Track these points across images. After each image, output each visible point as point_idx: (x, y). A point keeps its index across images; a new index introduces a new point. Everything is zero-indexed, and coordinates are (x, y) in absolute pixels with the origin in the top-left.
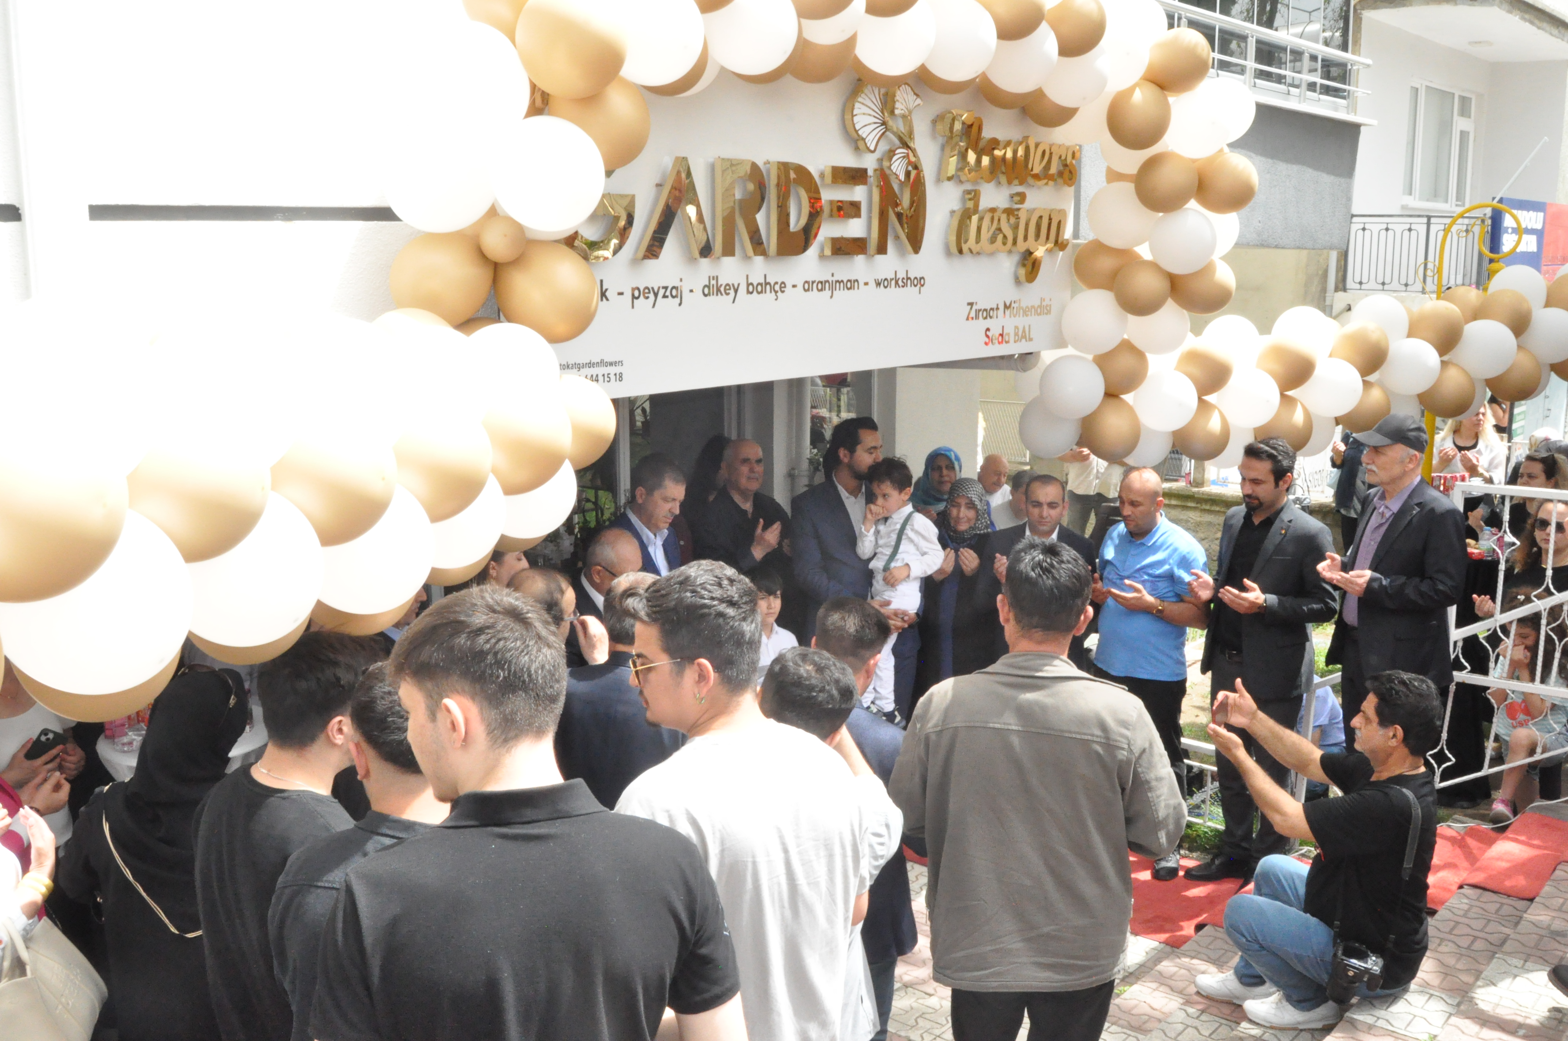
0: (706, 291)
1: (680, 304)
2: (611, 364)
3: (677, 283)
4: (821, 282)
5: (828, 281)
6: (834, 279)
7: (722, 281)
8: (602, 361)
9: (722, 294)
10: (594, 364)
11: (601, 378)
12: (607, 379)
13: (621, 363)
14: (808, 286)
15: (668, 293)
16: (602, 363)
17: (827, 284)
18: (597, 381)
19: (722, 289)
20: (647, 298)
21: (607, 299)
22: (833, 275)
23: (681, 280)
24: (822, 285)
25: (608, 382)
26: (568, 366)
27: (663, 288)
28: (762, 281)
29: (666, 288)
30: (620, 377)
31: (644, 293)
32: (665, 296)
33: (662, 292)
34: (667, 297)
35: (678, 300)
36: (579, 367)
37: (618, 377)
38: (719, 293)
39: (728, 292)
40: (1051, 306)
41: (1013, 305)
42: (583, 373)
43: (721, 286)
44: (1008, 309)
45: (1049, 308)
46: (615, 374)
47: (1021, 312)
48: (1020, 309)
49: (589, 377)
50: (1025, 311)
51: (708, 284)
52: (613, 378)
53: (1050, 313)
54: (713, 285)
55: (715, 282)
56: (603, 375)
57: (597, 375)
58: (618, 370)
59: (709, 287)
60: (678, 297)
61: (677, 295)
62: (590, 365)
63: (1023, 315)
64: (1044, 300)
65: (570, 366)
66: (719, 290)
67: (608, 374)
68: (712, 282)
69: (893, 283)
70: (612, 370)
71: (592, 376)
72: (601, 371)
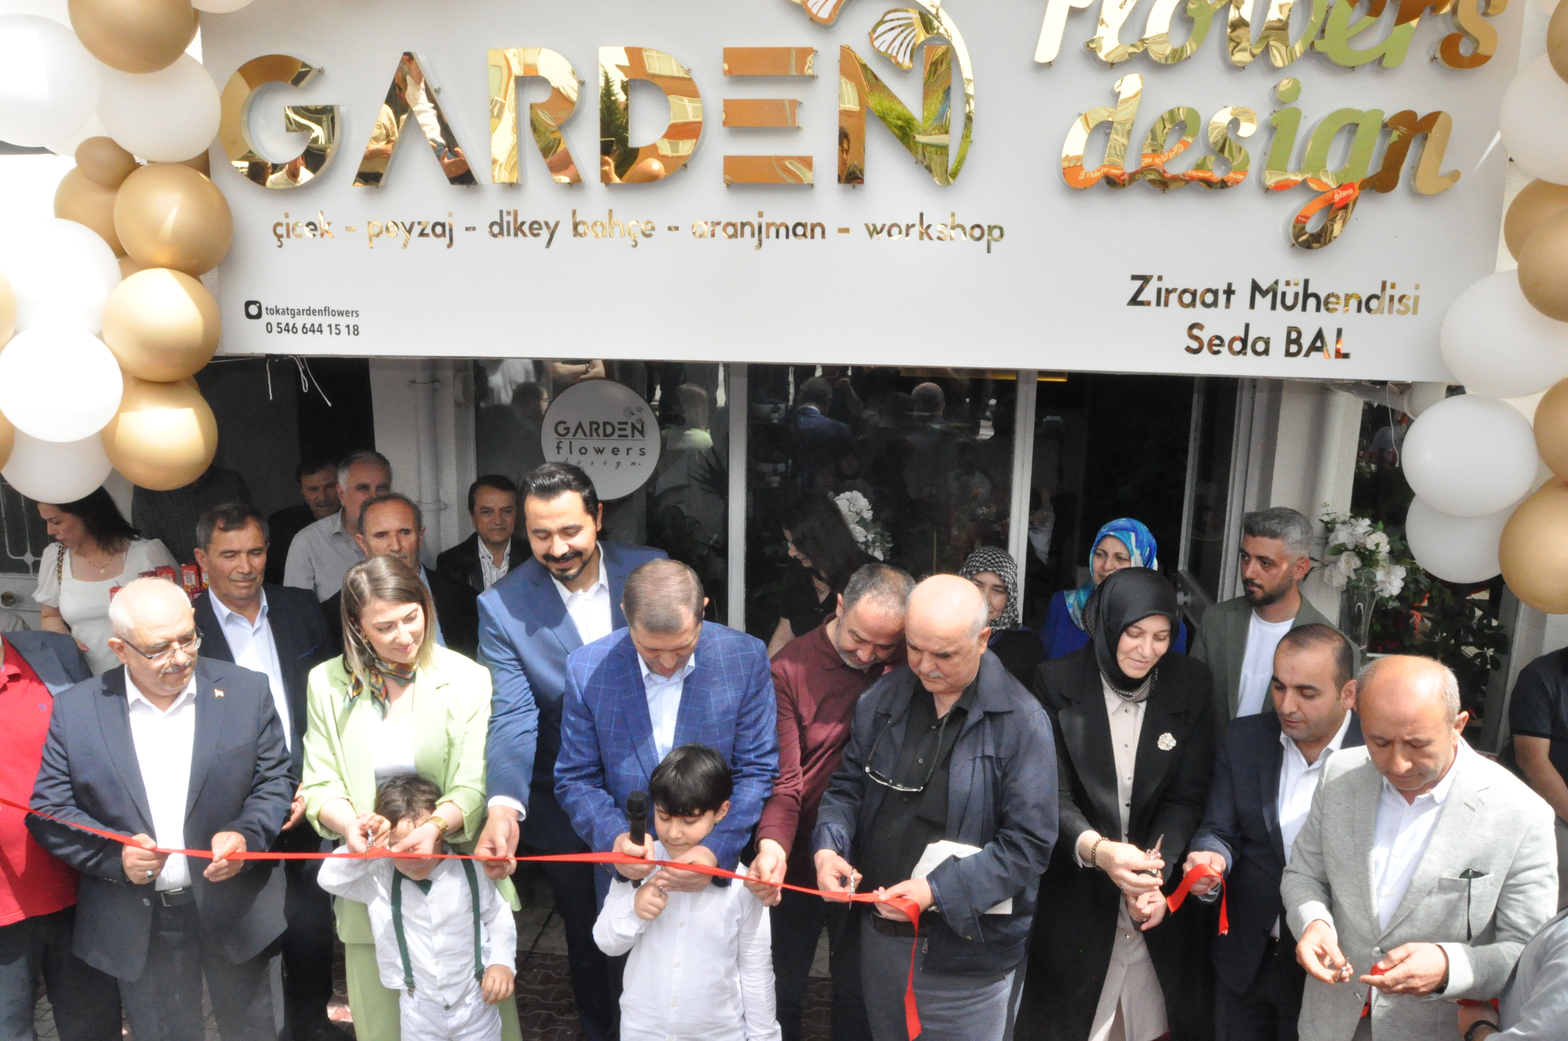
0: (496, 229)
1: (450, 245)
2: (341, 313)
3: (445, 220)
4: (735, 226)
5: (750, 224)
6: (764, 221)
7: (526, 216)
8: (326, 309)
9: (524, 235)
10: (314, 311)
11: (326, 329)
12: (334, 331)
14: (702, 230)
15: (428, 230)
16: (326, 311)
17: (747, 229)
18: (321, 331)
19: (526, 228)
20: (394, 236)
22: (761, 215)
23: (450, 214)
24: (737, 230)
25: (338, 334)
26: (277, 311)
27: (420, 223)
28: (605, 219)
29: (424, 224)
30: (356, 331)
31: (388, 230)
32: (422, 234)
33: (417, 229)
34: (427, 235)
35: (445, 240)
36: (293, 313)
37: (352, 330)
38: (519, 233)
39: (536, 232)
40: (1417, 299)
41: (1281, 288)
42: (300, 321)
43: (523, 223)
44: (1264, 294)
45: (1410, 303)
46: (348, 326)
47: (1312, 302)
48: (1306, 296)
49: (308, 326)
50: (1327, 303)
51: (498, 221)
52: (344, 330)
53: (1415, 312)
54: (508, 223)
55: (511, 219)
56: (330, 326)
57: (320, 325)
58: (352, 321)
59: (501, 225)
60: (445, 236)
61: (443, 234)
62: (310, 312)
63: (1318, 309)
64: (1393, 286)
65: (280, 311)
66: (519, 229)
67: (337, 325)
68: (506, 218)
69: (915, 232)
70: (343, 321)
71: (313, 325)
72: (325, 320)
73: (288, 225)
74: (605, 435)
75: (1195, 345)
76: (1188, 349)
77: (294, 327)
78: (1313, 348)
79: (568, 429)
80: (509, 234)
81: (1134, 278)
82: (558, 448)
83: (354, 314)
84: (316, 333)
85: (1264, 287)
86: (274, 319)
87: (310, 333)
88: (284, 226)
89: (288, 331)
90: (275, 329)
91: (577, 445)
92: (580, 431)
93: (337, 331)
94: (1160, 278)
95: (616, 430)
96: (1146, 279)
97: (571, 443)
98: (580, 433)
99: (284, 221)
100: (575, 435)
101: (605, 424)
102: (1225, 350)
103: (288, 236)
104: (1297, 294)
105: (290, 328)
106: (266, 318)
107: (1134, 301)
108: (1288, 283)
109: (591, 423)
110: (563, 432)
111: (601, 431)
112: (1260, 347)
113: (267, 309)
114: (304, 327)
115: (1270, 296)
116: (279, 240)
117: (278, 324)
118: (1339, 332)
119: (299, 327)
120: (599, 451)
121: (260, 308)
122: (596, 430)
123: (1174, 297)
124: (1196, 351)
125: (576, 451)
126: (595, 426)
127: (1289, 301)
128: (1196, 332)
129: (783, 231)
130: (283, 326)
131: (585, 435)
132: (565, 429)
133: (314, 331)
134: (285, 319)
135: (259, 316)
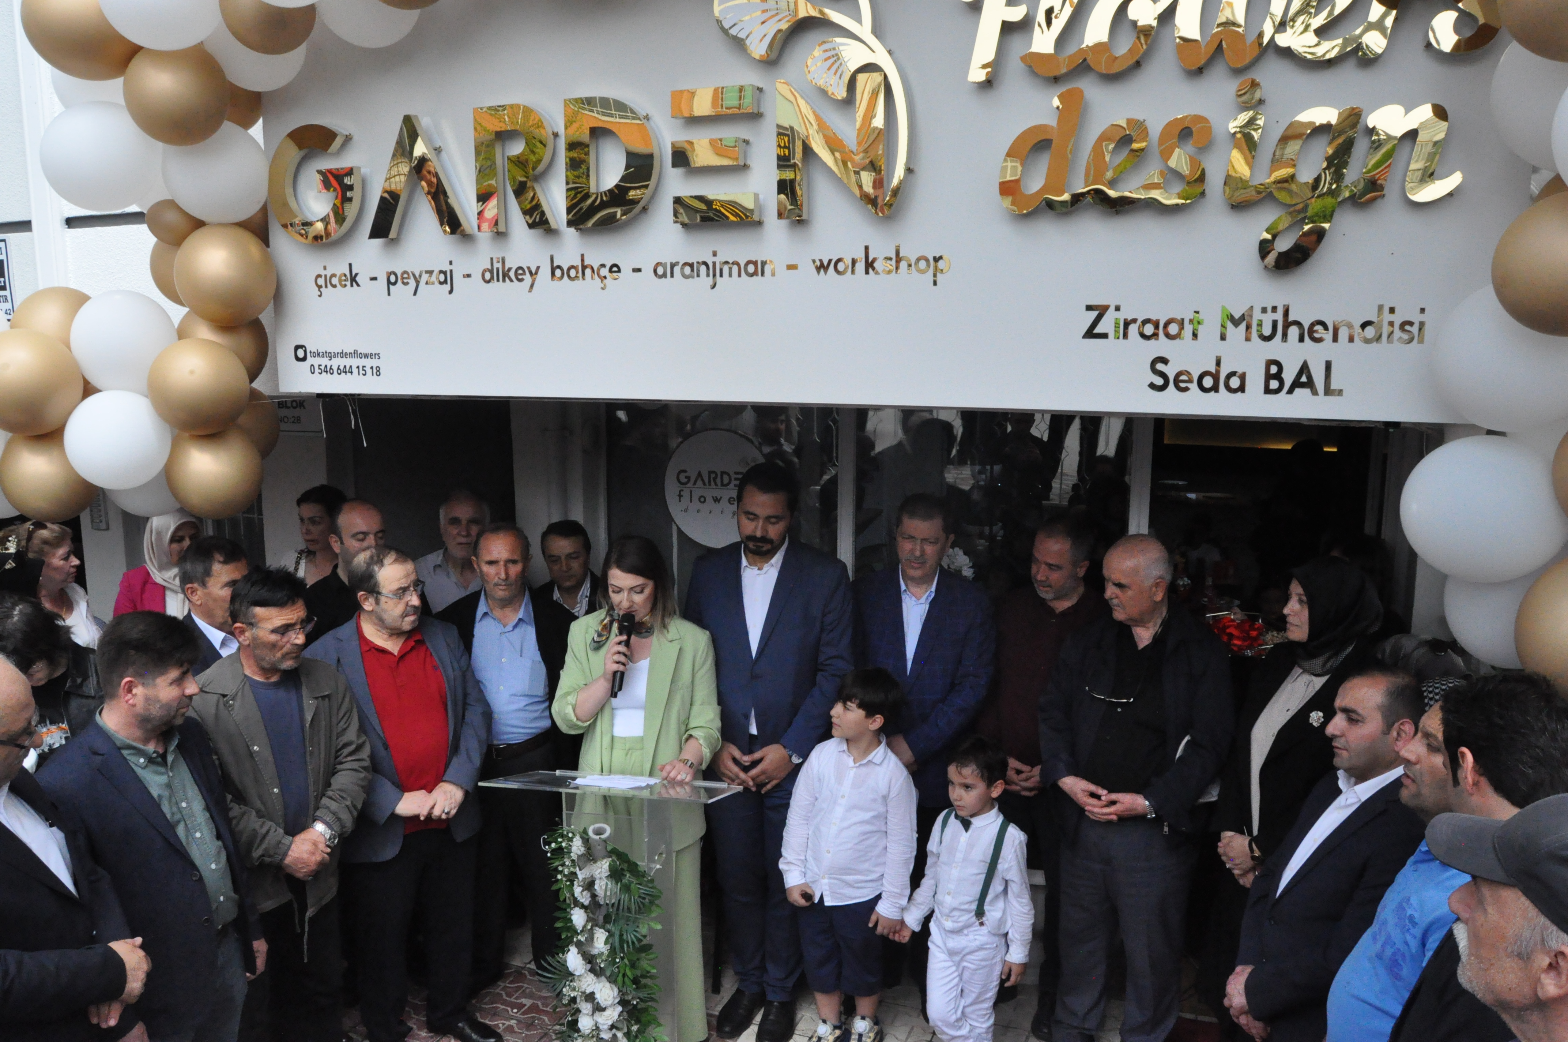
0: (488, 276)
1: (451, 292)
2: (366, 356)
3: (447, 268)
4: (691, 265)
5: (705, 263)
6: (718, 260)
7: (512, 263)
8: (355, 352)
9: (511, 281)
10: (346, 354)
11: (355, 370)
12: (362, 372)
13: (377, 356)
14: (663, 271)
15: (433, 278)
16: (355, 354)
17: (703, 268)
18: (351, 373)
19: (512, 274)
20: (407, 283)
21: (358, 285)
22: (715, 254)
23: (451, 263)
24: (695, 269)
25: (364, 375)
26: (319, 355)
27: (427, 272)
28: (578, 263)
29: (430, 272)
30: (378, 372)
31: (403, 278)
32: (429, 282)
33: (425, 277)
34: (433, 283)
35: (447, 287)
36: (330, 356)
37: (375, 371)
38: (507, 279)
39: (520, 277)
40: (1422, 325)
41: (1257, 315)
42: (336, 363)
43: (510, 269)
44: (1236, 323)
45: (1415, 329)
46: (372, 368)
47: (1293, 331)
48: (1287, 325)
49: (342, 368)
50: (1311, 331)
51: (490, 267)
52: (369, 371)
53: (1421, 341)
54: (498, 270)
55: (500, 265)
56: (358, 367)
57: (351, 367)
58: (374, 363)
59: (491, 271)
60: (447, 283)
61: (445, 282)
62: (343, 355)
63: (1301, 339)
64: (1392, 310)
65: (321, 354)
66: (506, 275)
67: (364, 367)
68: (496, 265)
69: (861, 266)
70: (368, 363)
71: (345, 367)
72: (354, 362)
73: (326, 276)
74: (723, 485)
75: (1159, 381)
76: (1152, 386)
77: (331, 368)
78: (1297, 384)
79: (688, 478)
80: (498, 280)
81: (1089, 308)
82: (680, 496)
83: (377, 357)
84: (348, 374)
85: (1237, 316)
86: (316, 361)
87: (343, 374)
88: (323, 277)
89: (327, 372)
90: (317, 370)
91: (697, 493)
92: (700, 479)
93: (364, 372)
94: (1118, 309)
95: (733, 479)
96: (1102, 311)
97: (691, 492)
98: (699, 483)
99: (323, 273)
100: (695, 484)
101: (723, 473)
102: (1194, 386)
103: (326, 287)
104: (1275, 324)
105: (328, 370)
106: (310, 360)
107: (1090, 334)
108: (1264, 310)
109: (710, 473)
110: (684, 480)
111: (718, 481)
112: (1235, 383)
113: (311, 352)
114: (338, 369)
115: (1243, 326)
116: (319, 290)
117: (320, 365)
118: (1328, 366)
119: (335, 368)
120: (717, 500)
121: (305, 351)
122: (715, 479)
123: (1133, 329)
124: (1162, 388)
125: (695, 498)
126: (713, 476)
127: (1267, 331)
128: (1160, 366)
129: (735, 269)
130: (322, 368)
131: (704, 484)
132: (686, 477)
133: (346, 372)
134: (324, 361)
135: (304, 359)
